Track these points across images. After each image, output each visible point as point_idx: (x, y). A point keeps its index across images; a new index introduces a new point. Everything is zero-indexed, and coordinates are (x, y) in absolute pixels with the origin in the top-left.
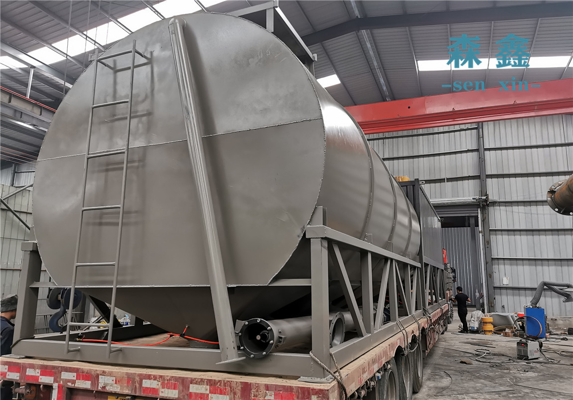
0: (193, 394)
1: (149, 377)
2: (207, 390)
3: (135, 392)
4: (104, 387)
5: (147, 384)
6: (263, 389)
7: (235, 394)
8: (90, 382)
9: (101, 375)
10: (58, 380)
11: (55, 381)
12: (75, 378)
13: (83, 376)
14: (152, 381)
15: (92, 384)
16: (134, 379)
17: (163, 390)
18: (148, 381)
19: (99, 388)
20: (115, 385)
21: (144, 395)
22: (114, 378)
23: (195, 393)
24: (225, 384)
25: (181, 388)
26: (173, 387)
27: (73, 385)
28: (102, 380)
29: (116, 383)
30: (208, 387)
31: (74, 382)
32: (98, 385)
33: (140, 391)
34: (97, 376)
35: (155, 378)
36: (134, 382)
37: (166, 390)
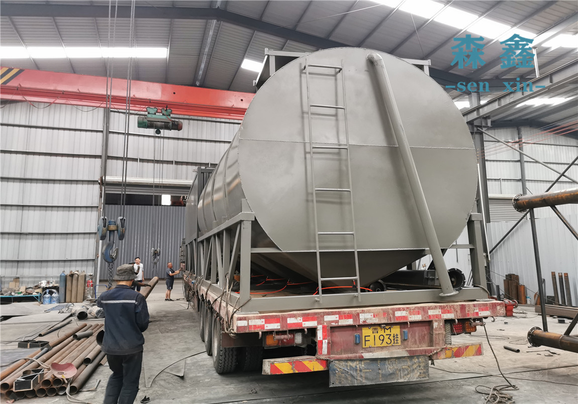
0: (432, 316)
1: (399, 309)
2: (439, 312)
3: (391, 320)
4: (364, 322)
5: (398, 314)
6: (472, 307)
7: (457, 312)
8: (352, 320)
9: (361, 313)
10: (322, 322)
11: (319, 324)
12: (338, 319)
13: (345, 316)
14: (402, 311)
15: (354, 321)
16: (388, 312)
17: (411, 316)
18: (399, 312)
19: (361, 323)
20: (374, 318)
21: (398, 322)
22: (373, 314)
23: (433, 315)
24: (450, 307)
25: (423, 313)
26: (417, 313)
27: (337, 324)
28: (362, 317)
29: (374, 317)
30: (440, 310)
31: (337, 322)
32: (359, 320)
33: (394, 319)
34: (358, 315)
35: (404, 309)
36: (388, 314)
37: (413, 316)
